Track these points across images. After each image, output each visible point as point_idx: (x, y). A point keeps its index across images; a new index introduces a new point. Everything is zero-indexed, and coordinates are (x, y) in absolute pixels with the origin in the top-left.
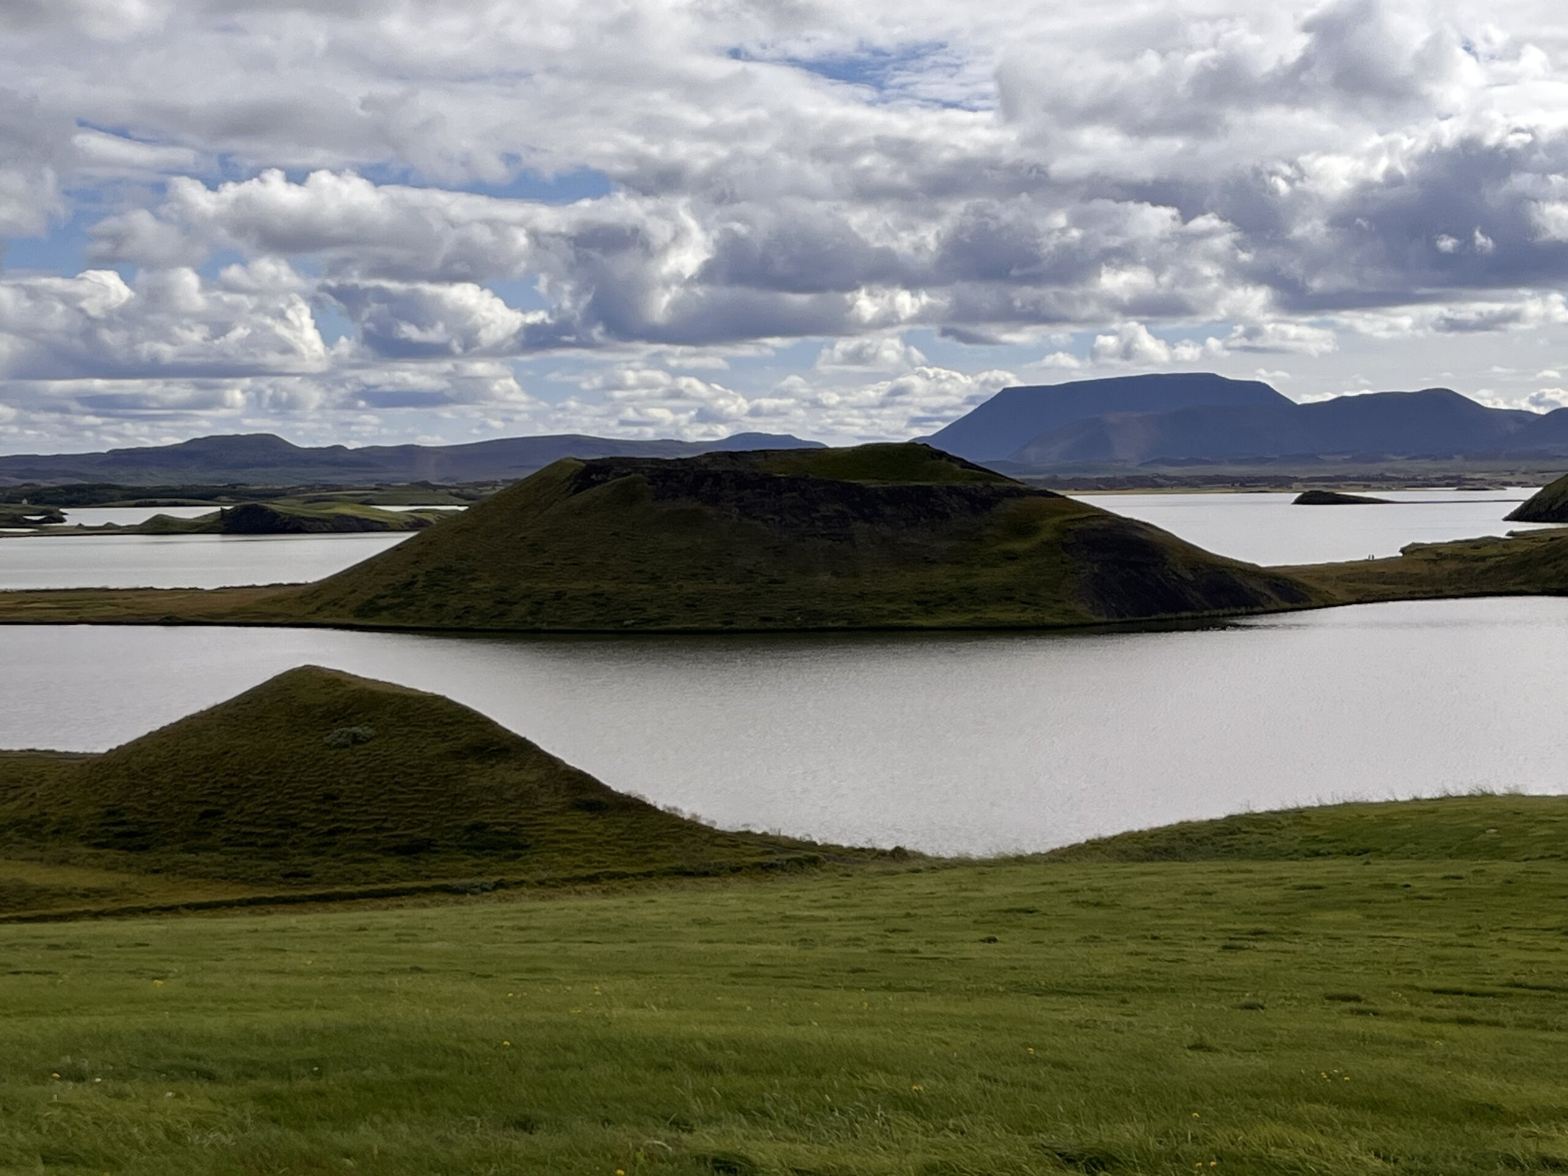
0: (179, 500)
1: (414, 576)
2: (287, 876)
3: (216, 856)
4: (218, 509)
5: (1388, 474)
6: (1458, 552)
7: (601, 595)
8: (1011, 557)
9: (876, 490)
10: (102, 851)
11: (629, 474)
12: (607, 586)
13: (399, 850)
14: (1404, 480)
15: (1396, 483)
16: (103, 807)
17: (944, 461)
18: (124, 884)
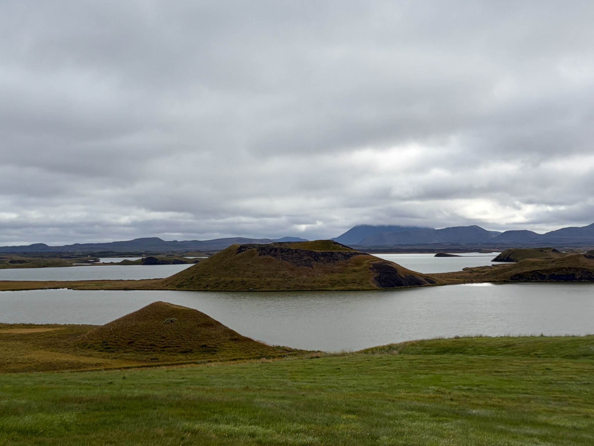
0: (131, 256)
1: (193, 277)
2: (152, 359)
3: (132, 354)
4: (141, 258)
5: (461, 249)
6: (478, 270)
7: (244, 281)
8: (355, 271)
9: (319, 253)
10: (101, 353)
11: (252, 248)
12: (245, 279)
13: (182, 352)
14: (465, 250)
15: (463, 251)
16: (102, 340)
17: (337, 245)
18: (107, 362)
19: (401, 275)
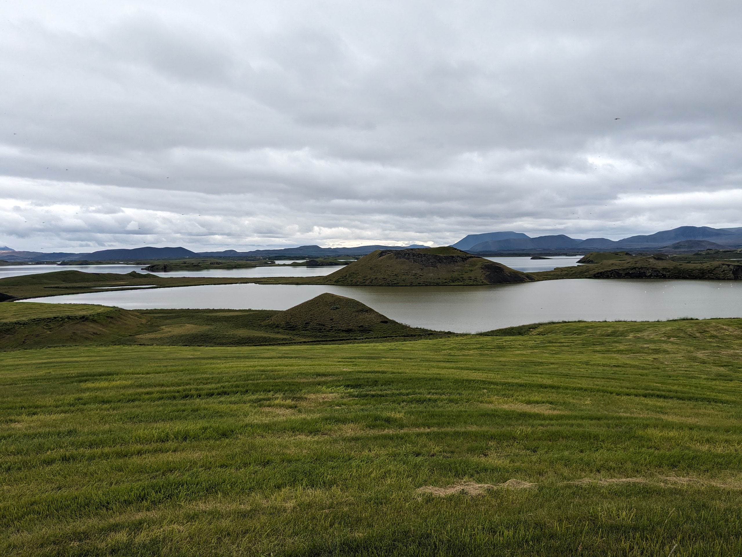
3: (309, 332)
4: (306, 261)
5: (551, 253)
6: (567, 269)
7: (385, 278)
8: (471, 271)
9: (442, 257)
10: (286, 331)
11: (390, 253)
13: (346, 331)
16: (285, 321)
17: (456, 250)
18: (291, 337)
19: (507, 273)
